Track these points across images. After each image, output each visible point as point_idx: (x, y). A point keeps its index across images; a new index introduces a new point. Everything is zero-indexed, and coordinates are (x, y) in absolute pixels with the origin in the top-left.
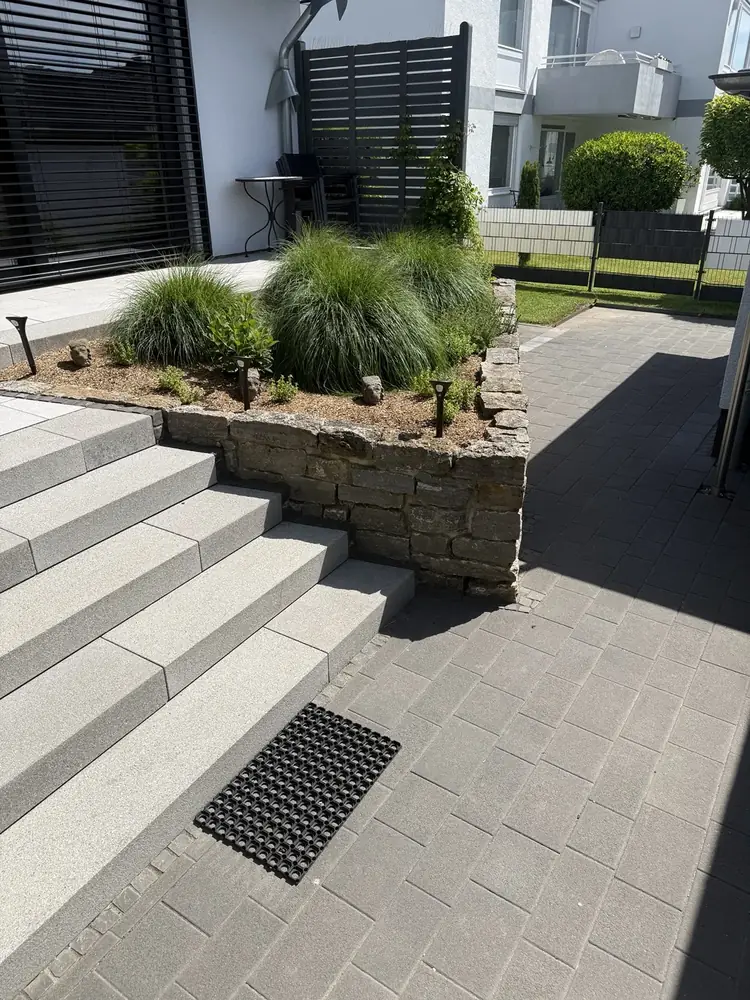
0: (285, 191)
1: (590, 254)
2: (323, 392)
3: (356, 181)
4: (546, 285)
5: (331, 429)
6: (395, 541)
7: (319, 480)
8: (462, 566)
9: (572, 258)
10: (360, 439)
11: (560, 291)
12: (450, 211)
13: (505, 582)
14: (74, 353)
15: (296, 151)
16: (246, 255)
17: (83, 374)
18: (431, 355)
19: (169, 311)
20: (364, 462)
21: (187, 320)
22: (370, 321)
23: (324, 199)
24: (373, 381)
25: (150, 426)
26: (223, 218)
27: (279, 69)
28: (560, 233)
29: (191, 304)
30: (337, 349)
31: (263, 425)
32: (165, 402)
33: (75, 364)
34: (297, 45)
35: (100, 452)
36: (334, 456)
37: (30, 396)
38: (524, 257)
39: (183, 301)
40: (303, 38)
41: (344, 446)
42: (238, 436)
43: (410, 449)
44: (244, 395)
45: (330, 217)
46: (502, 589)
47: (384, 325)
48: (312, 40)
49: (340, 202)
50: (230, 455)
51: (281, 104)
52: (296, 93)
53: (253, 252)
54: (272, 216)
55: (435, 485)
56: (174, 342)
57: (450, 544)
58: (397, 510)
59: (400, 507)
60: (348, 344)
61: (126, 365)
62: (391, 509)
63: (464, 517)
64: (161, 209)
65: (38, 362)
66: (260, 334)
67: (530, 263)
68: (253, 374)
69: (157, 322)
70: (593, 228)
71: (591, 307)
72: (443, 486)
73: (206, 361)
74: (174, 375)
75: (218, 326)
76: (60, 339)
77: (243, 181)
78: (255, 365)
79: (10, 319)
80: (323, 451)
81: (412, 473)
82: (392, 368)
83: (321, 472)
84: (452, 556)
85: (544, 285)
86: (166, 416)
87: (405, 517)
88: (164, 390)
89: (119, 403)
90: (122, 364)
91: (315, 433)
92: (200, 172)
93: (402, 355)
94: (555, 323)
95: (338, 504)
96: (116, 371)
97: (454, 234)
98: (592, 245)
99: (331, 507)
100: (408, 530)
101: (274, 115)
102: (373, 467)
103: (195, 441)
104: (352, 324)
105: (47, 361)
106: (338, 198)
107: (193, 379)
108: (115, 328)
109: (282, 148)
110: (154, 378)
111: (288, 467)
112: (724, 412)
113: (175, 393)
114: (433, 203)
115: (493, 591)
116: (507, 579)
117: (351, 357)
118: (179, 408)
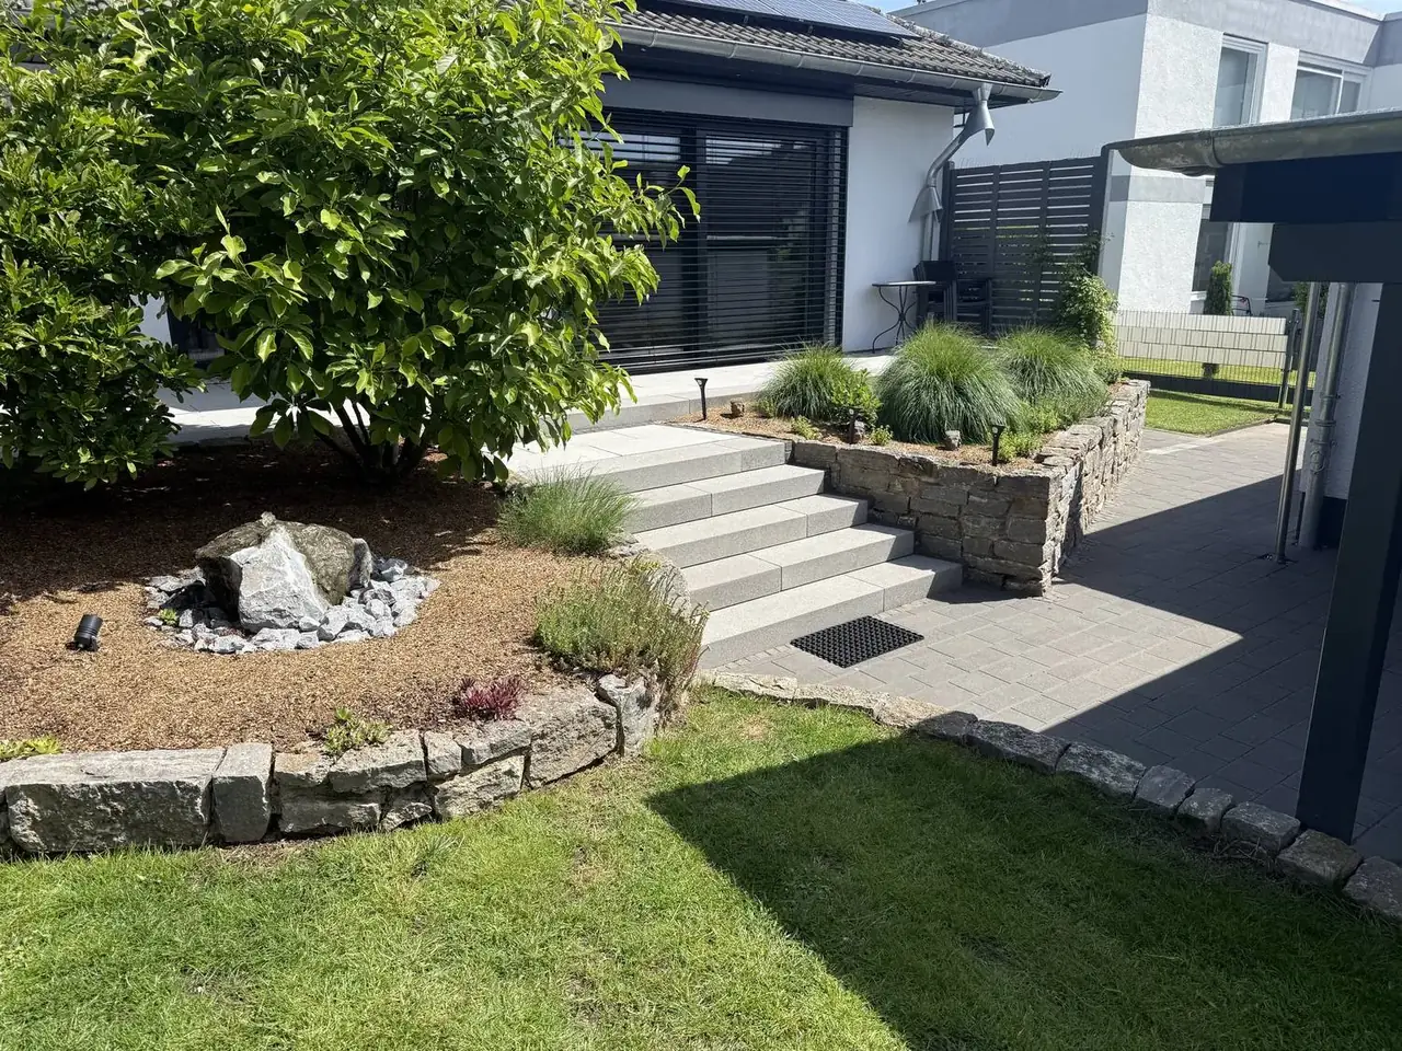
0: (919, 296)
1: (1282, 366)
2: (913, 442)
3: (991, 284)
4: (1227, 399)
5: (909, 456)
6: (951, 543)
7: (897, 493)
8: (1002, 565)
9: (1261, 369)
10: (930, 463)
11: (1239, 406)
12: (1080, 313)
13: (1034, 579)
14: (734, 406)
15: (935, 258)
16: (873, 352)
17: (738, 421)
18: (1011, 422)
19: (804, 381)
20: (931, 480)
21: (816, 387)
22: (959, 391)
23: (955, 301)
24: (954, 435)
25: (783, 450)
26: (856, 316)
27: (927, 187)
28: (1244, 342)
29: (821, 377)
30: (929, 411)
31: (863, 451)
32: (796, 438)
33: (734, 414)
34: (946, 165)
35: (750, 461)
36: (910, 475)
37: (705, 430)
38: (1210, 368)
39: (815, 373)
40: (953, 159)
41: (917, 467)
42: (843, 460)
43: (966, 469)
44: (851, 437)
45: (959, 319)
46: (1032, 585)
47: (970, 395)
48: (961, 160)
49: (974, 304)
50: (834, 474)
51: (925, 218)
52: (940, 207)
53: (879, 350)
54: (902, 317)
55: (982, 498)
56: (805, 401)
57: (993, 546)
58: (954, 518)
59: (956, 515)
60: (938, 408)
61: (769, 417)
62: (949, 517)
63: (1004, 523)
64: (802, 310)
65: (708, 414)
66: (871, 401)
67: (1219, 376)
68: (859, 425)
69: (794, 387)
70: (1286, 337)
71: (1268, 422)
72: (989, 498)
73: (826, 419)
74: (802, 423)
75: (839, 392)
76: (722, 400)
77: (877, 285)
78: (864, 420)
79: (697, 379)
80: (902, 471)
81: (966, 488)
82: (972, 426)
83: (899, 487)
84: (995, 557)
85: (1224, 399)
86: (794, 445)
87: (960, 525)
88: (794, 432)
89: (764, 436)
90: (766, 416)
91: (898, 458)
92: (841, 278)
93: (983, 418)
94: (1210, 434)
95: (910, 512)
96: (761, 420)
97: (1082, 335)
98: (1283, 356)
99: (903, 515)
100: (961, 535)
101: (917, 227)
102: (938, 484)
103: (812, 463)
104: (944, 392)
105: (712, 412)
106: (970, 301)
107: (815, 429)
108: (761, 395)
109: (921, 254)
110: (787, 426)
111: (875, 483)
112: (1304, 493)
113: (801, 434)
114: (1064, 306)
115: (1025, 586)
116: (1035, 575)
117: (939, 416)
118: (803, 440)
